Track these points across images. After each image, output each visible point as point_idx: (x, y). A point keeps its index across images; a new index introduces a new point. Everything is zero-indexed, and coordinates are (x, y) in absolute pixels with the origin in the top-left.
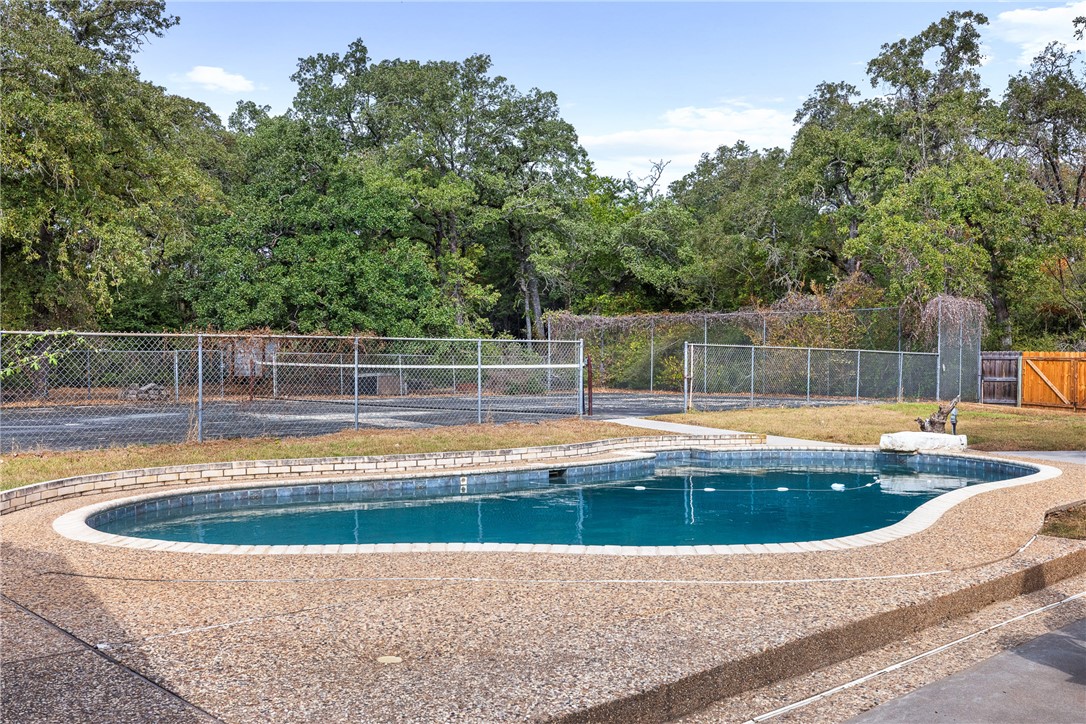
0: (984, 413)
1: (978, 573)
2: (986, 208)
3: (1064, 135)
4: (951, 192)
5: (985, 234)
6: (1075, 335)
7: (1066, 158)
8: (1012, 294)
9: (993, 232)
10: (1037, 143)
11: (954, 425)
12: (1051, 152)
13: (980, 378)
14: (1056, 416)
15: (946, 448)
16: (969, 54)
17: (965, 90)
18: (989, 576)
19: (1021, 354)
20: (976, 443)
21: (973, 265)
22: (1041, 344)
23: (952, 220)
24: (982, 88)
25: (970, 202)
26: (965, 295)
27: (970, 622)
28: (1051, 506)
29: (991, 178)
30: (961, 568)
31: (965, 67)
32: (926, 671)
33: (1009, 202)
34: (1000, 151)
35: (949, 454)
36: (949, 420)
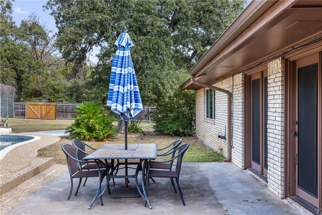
0: (16, 121)
1: (20, 172)
2: (15, 58)
3: (37, 40)
4: (4, 52)
5: (15, 66)
6: (41, 98)
7: (38, 46)
8: (23, 85)
9: (17, 66)
10: (30, 41)
11: (7, 125)
12: (34, 44)
13: (14, 110)
14: (37, 121)
15: (5, 133)
16: (9, 10)
17: (8, 21)
18: (23, 173)
19: (26, 103)
20: (14, 130)
21: (11, 75)
22: (32, 100)
23: (4, 60)
24: (13, 21)
25: (10, 55)
26: (9, 84)
27: (18, 189)
28: (39, 148)
29: (16, 49)
30: (14, 171)
31: (7, 14)
32: (4, 209)
33: (22, 57)
34: (18, 42)
35: (6, 134)
36: (5, 123)
